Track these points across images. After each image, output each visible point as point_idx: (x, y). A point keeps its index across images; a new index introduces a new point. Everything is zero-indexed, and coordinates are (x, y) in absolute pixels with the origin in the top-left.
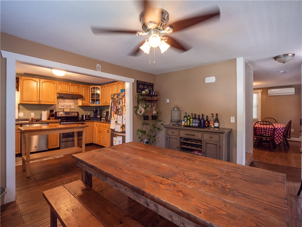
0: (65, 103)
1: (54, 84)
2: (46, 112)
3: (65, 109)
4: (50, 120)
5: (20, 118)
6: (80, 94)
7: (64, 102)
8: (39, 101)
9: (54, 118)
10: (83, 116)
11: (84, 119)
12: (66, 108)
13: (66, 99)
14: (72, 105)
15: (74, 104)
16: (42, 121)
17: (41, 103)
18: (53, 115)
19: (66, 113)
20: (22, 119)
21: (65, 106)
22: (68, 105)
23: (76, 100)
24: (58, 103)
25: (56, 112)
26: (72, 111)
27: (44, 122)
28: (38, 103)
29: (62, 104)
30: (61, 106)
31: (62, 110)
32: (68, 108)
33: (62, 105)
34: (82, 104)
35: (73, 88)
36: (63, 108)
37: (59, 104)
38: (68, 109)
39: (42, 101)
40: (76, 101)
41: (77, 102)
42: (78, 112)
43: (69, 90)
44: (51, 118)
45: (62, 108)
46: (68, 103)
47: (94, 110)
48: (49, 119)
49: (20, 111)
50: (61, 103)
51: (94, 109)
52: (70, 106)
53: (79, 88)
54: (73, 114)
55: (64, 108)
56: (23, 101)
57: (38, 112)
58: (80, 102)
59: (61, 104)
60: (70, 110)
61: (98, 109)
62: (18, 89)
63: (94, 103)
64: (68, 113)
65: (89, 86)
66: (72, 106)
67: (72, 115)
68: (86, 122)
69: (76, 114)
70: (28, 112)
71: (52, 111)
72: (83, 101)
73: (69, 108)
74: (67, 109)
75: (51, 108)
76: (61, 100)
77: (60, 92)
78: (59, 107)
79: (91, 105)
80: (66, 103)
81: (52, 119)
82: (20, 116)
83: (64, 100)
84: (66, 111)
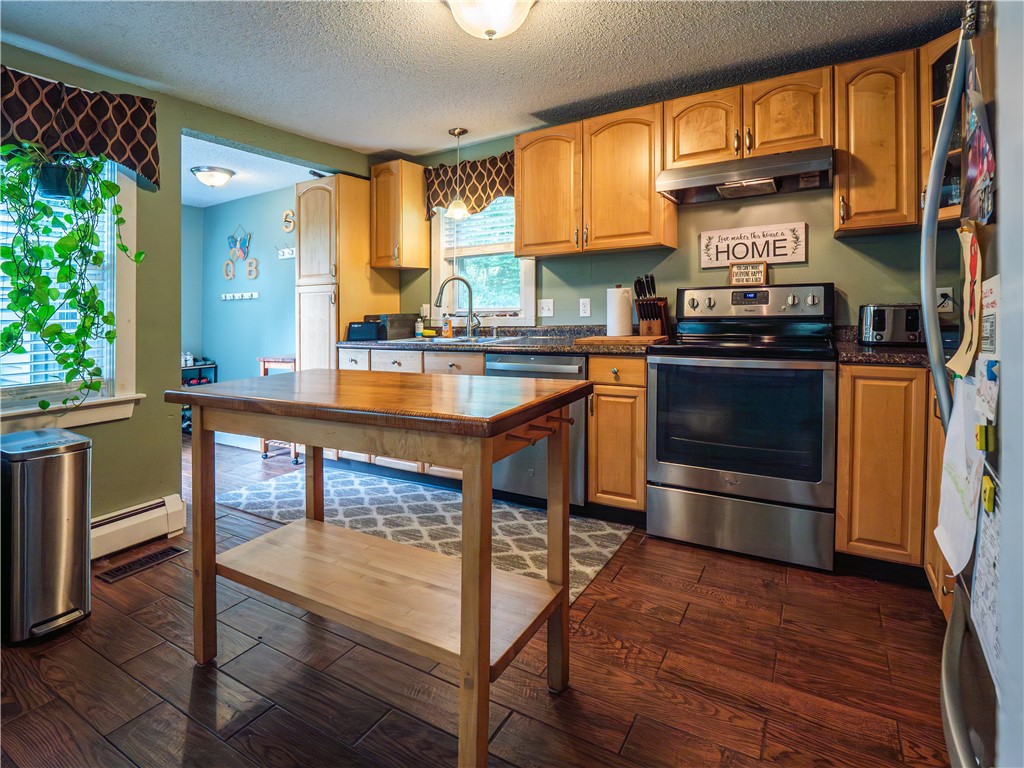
0: (736, 232)
3: (739, 265)
4: (639, 335)
5: (544, 323)
6: (824, 145)
7: (737, 225)
8: (582, 237)
12: (748, 259)
13: (749, 206)
14: (790, 239)
15: (801, 232)
16: (610, 342)
18: (647, 308)
20: (549, 328)
21: (740, 251)
22: (760, 243)
23: (815, 198)
24: (702, 237)
25: (680, 293)
27: (567, 349)
28: (577, 249)
29: (720, 239)
30: (713, 251)
31: (721, 274)
32: (757, 259)
33: (723, 247)
36: (727, 263)
37: (704, 242)
38: (755, 265)
39: (592, 237)
40: (825, 201)
42: (830, 285)
45: (723, 261)
46: (758, 231)
48: (634, 330)
49: (545, 291)
50: (715, 234)
52: (774, 246)
55: (733, 260)
59: (714, 242)
60: (773, 270)
66: (790, 244)
72: (853, 193)
73: (763, 258)
74: (747, 265)
76: (715, 216)
78: (704, 258)
80: (746, 231)
81: (650, 332)
82: (543, 314)
83: (736, 209)
84: (745, 283)
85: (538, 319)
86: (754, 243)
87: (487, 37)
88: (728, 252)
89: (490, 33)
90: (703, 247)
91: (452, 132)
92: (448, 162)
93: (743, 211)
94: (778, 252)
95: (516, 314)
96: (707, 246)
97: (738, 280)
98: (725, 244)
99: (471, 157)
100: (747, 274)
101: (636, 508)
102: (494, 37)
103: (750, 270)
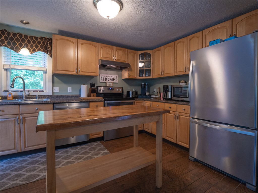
1: (95, 47)
2: (86, 86)
3: (108, 82)
4: (91, 97)
5: (55, 94)
6: (127, 62)
7: (106, 74)
8: (78, 71)
9: (95, 94)
10: (128, 93)
11: (131, 96)
12: (109, 81)
13: (109, 70)
14: (116, 78)
15: (117, 77)
16: (81, 99)
17: (79, 74)
18: (93, 90)
19: (109, 88)
20: (58, 95)
21: (108, 79)
22: (111, 78)
24: (100, 75)
25: (97, 87)
26: (115, 85)
27: (84, 101)
28: (76, 74)
29: (104, 76)
30: (103, 79)
31: (105, 84)
32: (110, 81)
33: (104, 78)
34: (129, 76)
35: (118, 54)
36: (105, 82)
38: (111, 83)
39: (80, 71)
40: (120, 72)
41: (121, 74)
42: (122, 88)
43: (113, 56)
44: (92, 94)
45: (104, 81)
46: (111, 76)
47: (141, 85)
48: (89, 96)
49: (55, 84)
50: (103, 75)
51: (143, 84)
52: (113, 79)
53: (125, 53)
54: (118, 90)
55: (106, 81)
56: (57, 70)
57: (76, 86)
58: (126, 74)
59: (103, 77)
60: (114, 84)
61: (147, 84)
62: (52, 54)
63: (142, 75)
64: (112, 88)
65: (136, 51)
67: (116, 92)
68: (136, 101)
69: (121, 90)
70: (64, 86)
71: (92, 85)
72: (130, 72)
73: (112, 81)
74: (109, 82)
75: (92, 81)
76: (103, 71)
77: (103, 59)
78: (101, 80)
79: (139, 78)
80: (109, 75)
81: (94, 96)
82: (55, 91)
83: (106, 70)
84: (109, 86)
85: (53, 93)
86: (110, 78)
87: (107, 18)
88: (105, 79)
89: (108, 17)
90: (101, 78)
91: (22, 22)
92: (9, 30)
93: (108, 71)
94: (114, 80)
95: (43, 91)
96: (101, 77)
97: (108, 85)
98: (105, 77)
99: (25, 33)
100: (110, 84)
101: (101, 136)
102: (109, 18)
103: (110, 83)
